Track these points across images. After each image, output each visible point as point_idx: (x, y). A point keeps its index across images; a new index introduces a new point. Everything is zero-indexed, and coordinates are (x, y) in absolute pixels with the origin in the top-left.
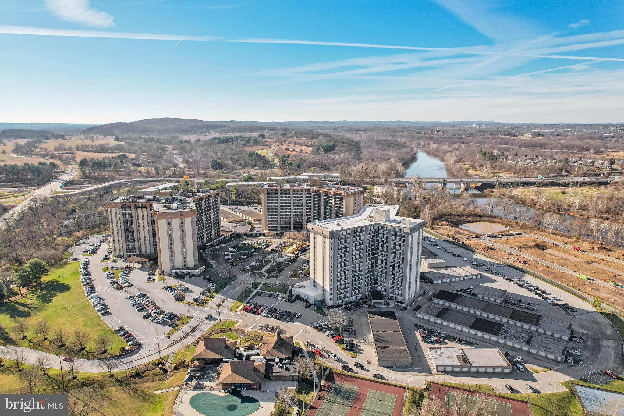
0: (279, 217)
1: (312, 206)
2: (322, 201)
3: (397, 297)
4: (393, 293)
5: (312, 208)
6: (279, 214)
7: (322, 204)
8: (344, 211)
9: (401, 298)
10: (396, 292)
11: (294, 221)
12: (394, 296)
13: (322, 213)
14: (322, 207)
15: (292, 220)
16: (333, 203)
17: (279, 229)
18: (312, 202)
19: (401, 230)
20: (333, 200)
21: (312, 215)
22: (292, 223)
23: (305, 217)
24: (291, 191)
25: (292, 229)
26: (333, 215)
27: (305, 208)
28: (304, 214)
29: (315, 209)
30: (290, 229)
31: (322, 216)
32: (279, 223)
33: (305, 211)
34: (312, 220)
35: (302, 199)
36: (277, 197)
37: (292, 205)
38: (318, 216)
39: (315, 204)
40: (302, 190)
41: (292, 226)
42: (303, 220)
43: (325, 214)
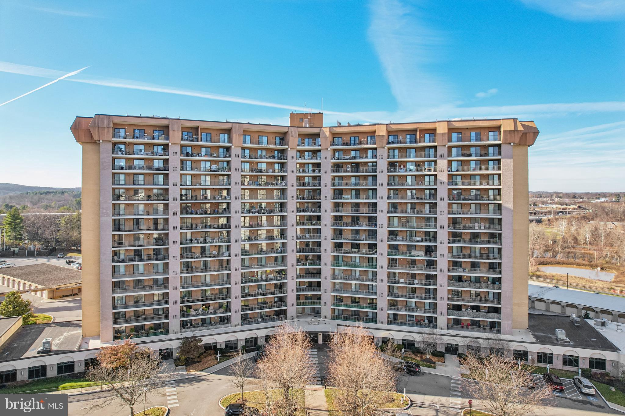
0: (175, 265)
1: (327, 205)
2: (383, 177)
5: (327, 217)
6: (174, 250)
7: (382, 191)
11: (248, 278)
13: (382, 232)
14: (383, 205)
15: (236, 274)
17: (174, 323)
18: (327, 191)
21: (327, 245)
22: (236, 289)
23: (292, 257)
24: (237, 138)
25: (236, 317)
26: (443, 235)
27: (293, 217)
28: (293, 244)
29: (337, 219)
30: (228, 319)
31: (383, 246)
32: (175, 295)
33: (293, 231)
34: (327, 268)
35: (283, 178)
36: (166, 161)
37: (236, 206)
38: (354, 246)
39: (339, 193)
40: (283, 137)
41: (237, 303)
42: (282, 273)
43: (392, 234)
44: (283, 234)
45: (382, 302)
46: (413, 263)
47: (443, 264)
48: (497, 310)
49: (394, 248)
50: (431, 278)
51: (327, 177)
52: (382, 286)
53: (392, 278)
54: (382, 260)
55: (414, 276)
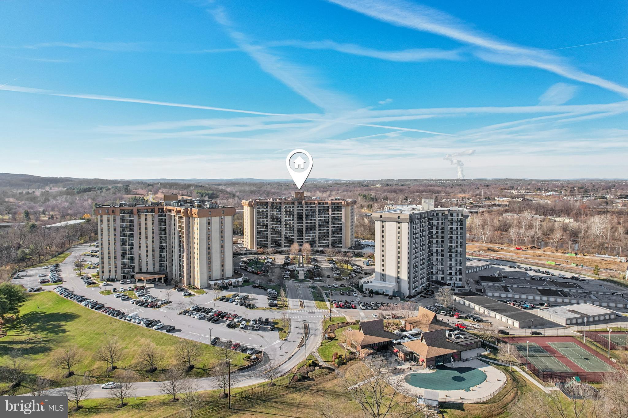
0: (269, 233)
1: (304, 219)
2: (317, 213)
3: (456, 282)
4: (451, 279)
5: (304, 222)
6: (269, 230)
7: (317, 216)
8: (344, 220)
9: (461, 283)
10: (454, 278)
11: (285, 237)
12: (453, 282)
13: (317, 225)
14: (317, 219)
15: (283, 236)
16: (330, 213)
17: (269, 246)
18: (304, 216)
19: (458, 215)
20: (330, 210)
21: (304, 229)
22: (283, 239)
23: (296, 232)
24: (283, 204)
25: (283, 245)
26: (330, 226)
27: (296, 222)
28: (296, 229)
29: (307, 223)
30: (281, 246)
31: (317, 229)
32: (269, 240)
33: (296, 225)
34: (304, 235)
35: (293, 213)
36: (267, 210)
37: (282, 220)
38: (311, 229)
39: (307, 216)
40: (293, 203)
41: (283, 242)
42: (293, 236)
43: (319, 226)
44: (293, 226)
45: (317, 242)
46: (324, 233)
47: (330, 233)
48: (342, 243)
49: (320, 230)
50: (328, 236)
51: (304, 212)
52: (317, 238)
53: (319, 236)
54: (317, 232)
55: (324, 236)
